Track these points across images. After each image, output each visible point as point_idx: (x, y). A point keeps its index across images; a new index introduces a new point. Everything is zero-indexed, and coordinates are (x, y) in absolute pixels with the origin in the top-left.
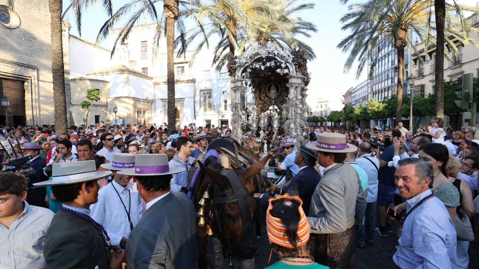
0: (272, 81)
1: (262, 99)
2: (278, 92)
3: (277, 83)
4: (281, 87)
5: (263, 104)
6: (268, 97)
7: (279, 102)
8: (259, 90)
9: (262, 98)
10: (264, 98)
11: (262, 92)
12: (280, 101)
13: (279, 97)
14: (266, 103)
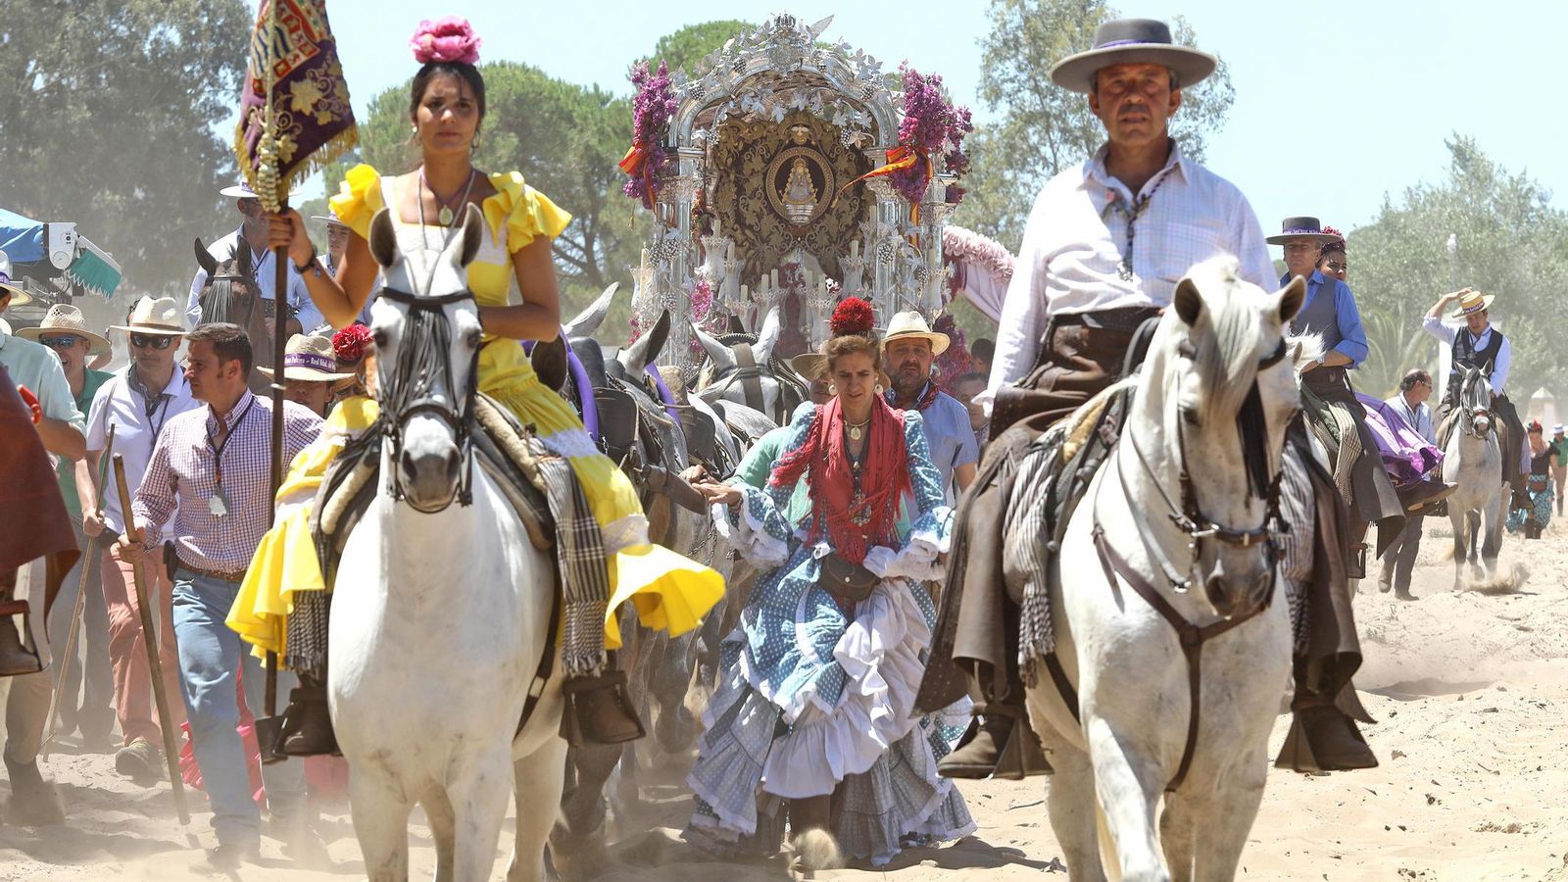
0: (792, 144)
1: (747, 222)
2: (819, 197)
3: (814, 156)
4: (835, 175)
5: (753, 244)
6: (777, 216)
7: (826, 239)
8: (737, 183)
9: (751, 219)
10: (760, 217)
11: (749, 192)
12: (828, 233)
13: (822, 217)
14: (766, 241)
